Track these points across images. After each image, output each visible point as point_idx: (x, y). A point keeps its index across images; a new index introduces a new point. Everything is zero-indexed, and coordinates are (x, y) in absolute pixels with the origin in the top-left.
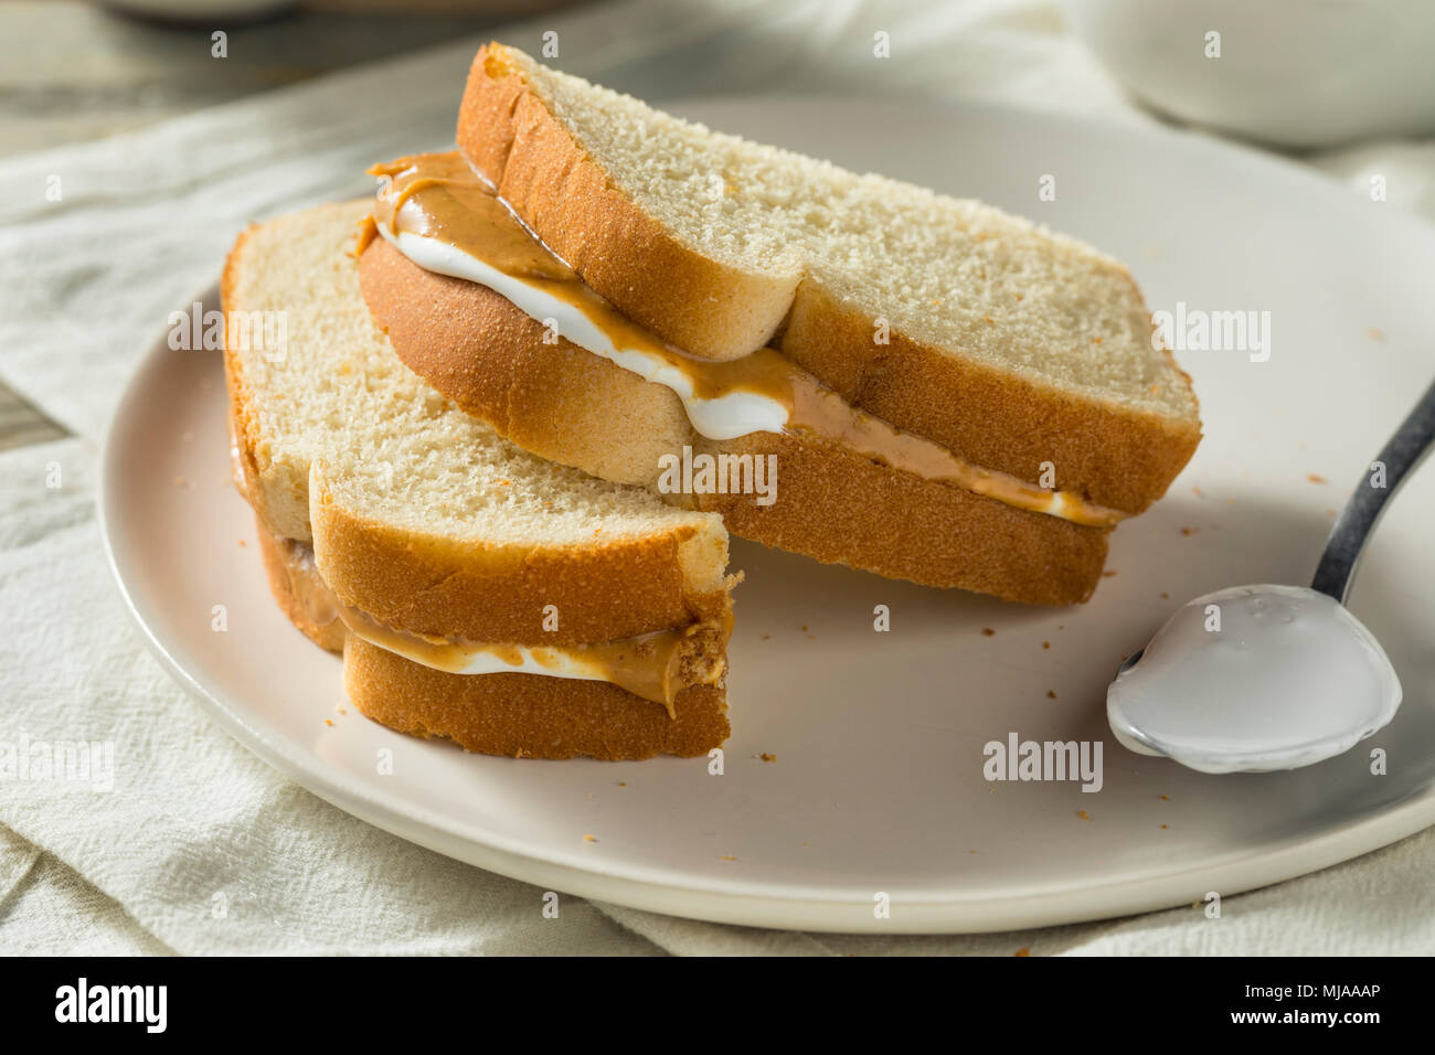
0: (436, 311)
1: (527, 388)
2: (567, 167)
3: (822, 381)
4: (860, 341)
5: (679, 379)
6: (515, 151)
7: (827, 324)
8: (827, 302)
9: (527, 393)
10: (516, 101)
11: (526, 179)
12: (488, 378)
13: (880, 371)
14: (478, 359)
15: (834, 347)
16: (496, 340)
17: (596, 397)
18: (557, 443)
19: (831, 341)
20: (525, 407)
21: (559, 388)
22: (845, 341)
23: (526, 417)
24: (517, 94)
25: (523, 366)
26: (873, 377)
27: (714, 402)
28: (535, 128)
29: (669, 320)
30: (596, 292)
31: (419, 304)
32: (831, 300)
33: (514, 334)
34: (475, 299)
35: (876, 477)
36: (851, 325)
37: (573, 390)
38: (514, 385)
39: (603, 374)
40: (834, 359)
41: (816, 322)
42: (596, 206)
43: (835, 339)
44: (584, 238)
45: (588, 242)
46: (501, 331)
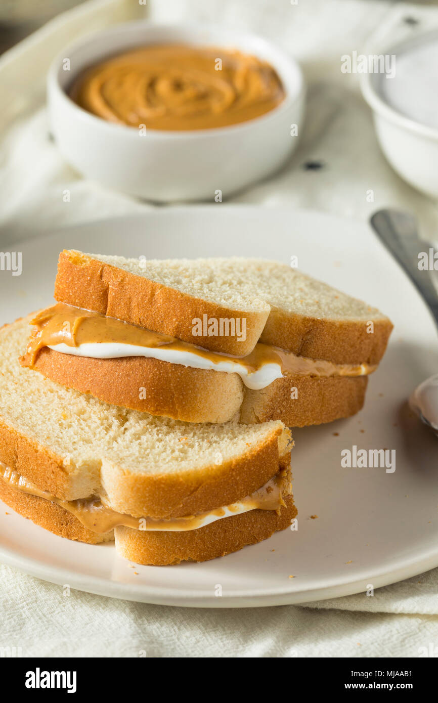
0: (118, 375)
1: (182, 395)
2: (152, 293)
3: (284, 348)
4: (301, 327)
5: (241, 369)
6: (111, 295)
7: (286, 324)
8: (282, 315)
9: (183, 397)
10: (102, 272)
11: (126, 304)
12: (162, 396)
13: (309, 337)
14: (154, 389)
15: (290, 333)
16: (159, 378)
17: (212, 388)
18: (201, 414)
19: (288, 331)
20: (184, 403)
21: (196, 390)
22: (294, 329)
23: (185, 407)
24: (101, 268)
25: (177, 386)
26: (306, 340)
27: (258, 372)
28: (122, 281)
29: (229, 344)
30: (189, 342)
31: (106, 375)
32: (284, 313)
33: (167, 373)
34: (138, 364)
35: (314, 383)
36: (296, 321)
37: (202, 389)
38: (175, 395)
39: (212, 377)
40: (290, 338)
41: (280, 325)
42: (179, 305)
43: (290, 329)
44: (177, 321)
45: (179, 322)
46: (160, 373)
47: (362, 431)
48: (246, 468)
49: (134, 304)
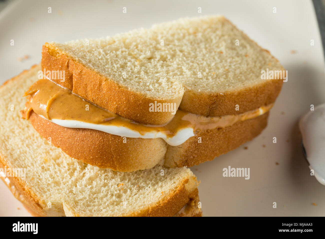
0: (77, 140)
1: (119, 155)
2: (99, 83)
3: (196, 114)
4: (207, 101)
5: (161, 134)
6: (75, 80)
7: (196, 100)
8: (194, 94)
9: (120, 157)
10: (68, 63)
11: (83, 87)
12: (105, 156)
13: (214, 106)
14: (100, 152)
15: (199, 105)
16: (103, 145)
17: (140, 150)
18: (133, 167)
19: (198, 104)
20: (120, 161)
21: (129, 152)
22: (203, 102)
23: (121, 164)
24: (67, 61)
25: (115, 150)
26: (212, 108)
27: (174, 137)
28: (81, 72)
29: (153, 119)
30: (126, 118)
31: (69, 138)
32: (195, 93)
33: (109, 141)
34: (90, 133)
35: (220, 133)
36: (204, 98)
37: (133, 151)
38: (114, 156)
39: (141, 143)
40: (200, 108)
41: (193, 100)
42: (117, 94)
43: (199, 103)
44: (116, 104)
45: (118, 105)
46: (104, 141)
47: (264, 146)
48: (160, 211)
49: (89, 89)
